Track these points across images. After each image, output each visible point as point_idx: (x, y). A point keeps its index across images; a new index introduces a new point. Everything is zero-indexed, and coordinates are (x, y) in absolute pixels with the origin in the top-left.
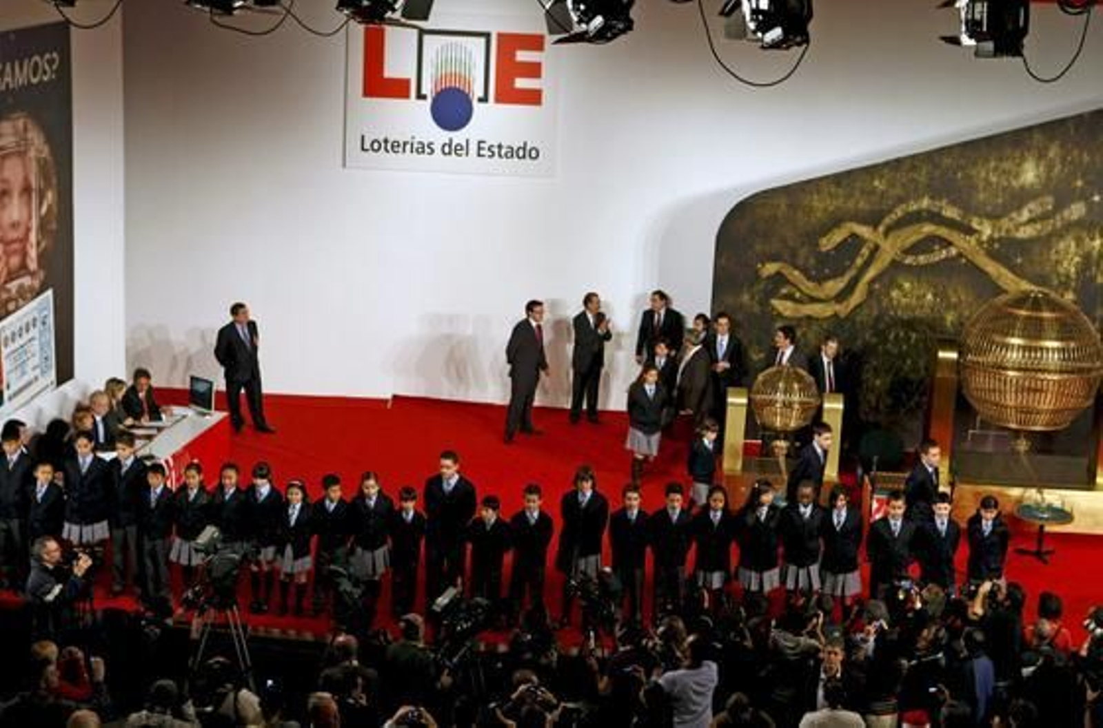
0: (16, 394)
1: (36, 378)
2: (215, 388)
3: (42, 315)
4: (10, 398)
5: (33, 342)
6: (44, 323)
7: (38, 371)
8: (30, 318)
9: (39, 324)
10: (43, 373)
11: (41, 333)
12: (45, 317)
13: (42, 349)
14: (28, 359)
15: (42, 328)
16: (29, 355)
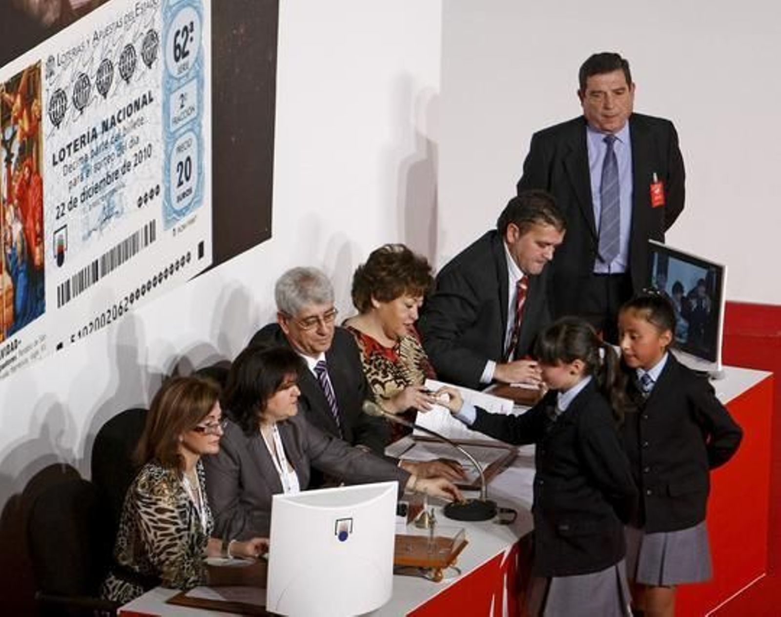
0: (82, 282)
1: (150, 233)
2: (729, 293)
3: (179, 24)
4: (65, 294)
5: (146, 110)
6: (180, 53)
7: (155, 209)
8: (134, 35)
9: (164, 54)
10: (172, 215)
11: (170, 84)
12: (187, 30)
13: (171, 137)
14: (127, 167)
15: (174, 67)
16: (129, 155)
